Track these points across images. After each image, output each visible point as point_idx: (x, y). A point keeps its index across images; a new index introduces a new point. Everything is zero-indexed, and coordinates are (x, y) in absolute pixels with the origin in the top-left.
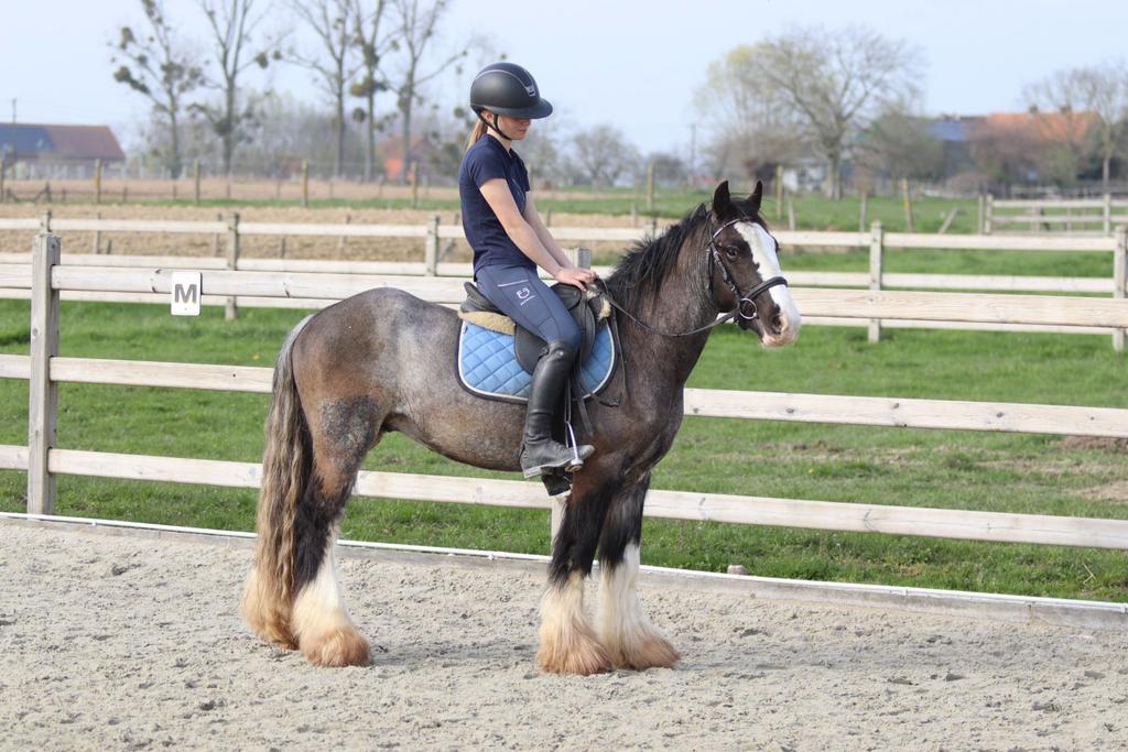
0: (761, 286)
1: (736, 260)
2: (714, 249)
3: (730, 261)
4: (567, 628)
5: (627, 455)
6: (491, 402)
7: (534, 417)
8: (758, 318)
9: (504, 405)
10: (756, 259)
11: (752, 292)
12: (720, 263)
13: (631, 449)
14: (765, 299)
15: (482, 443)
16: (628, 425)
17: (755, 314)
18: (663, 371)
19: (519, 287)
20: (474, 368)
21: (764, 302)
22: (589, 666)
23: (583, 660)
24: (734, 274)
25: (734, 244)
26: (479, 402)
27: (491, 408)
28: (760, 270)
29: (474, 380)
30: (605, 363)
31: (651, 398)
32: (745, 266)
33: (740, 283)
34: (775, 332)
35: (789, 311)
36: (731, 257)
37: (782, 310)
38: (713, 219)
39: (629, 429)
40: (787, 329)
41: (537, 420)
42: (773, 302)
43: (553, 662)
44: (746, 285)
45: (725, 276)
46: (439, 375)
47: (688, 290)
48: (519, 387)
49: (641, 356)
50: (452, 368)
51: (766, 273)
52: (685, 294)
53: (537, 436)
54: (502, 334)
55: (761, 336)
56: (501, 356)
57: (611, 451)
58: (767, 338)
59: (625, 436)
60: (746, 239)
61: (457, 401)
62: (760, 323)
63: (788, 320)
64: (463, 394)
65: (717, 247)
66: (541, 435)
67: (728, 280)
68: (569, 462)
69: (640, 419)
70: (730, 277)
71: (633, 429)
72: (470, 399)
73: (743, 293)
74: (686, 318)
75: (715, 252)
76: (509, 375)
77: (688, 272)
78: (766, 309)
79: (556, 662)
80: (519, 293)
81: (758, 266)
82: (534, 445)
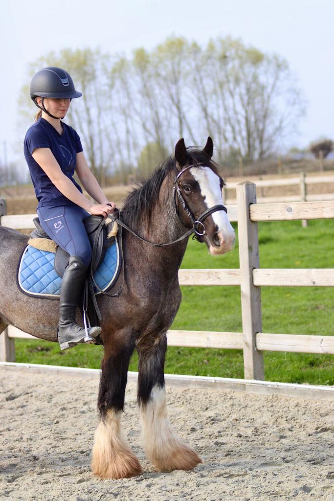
0: (207, 212)
1: (191, 194)
2: (178, 187)
3: (187, 195)
4: (108, 447)
5: (133, 329)
6: (39, 300)
7: (63, 309)
8: (206, 234)
9: (48, 301)
10: (203, 193)
11: (201, 216)
12: (181, 196)
13: (136, 326)
14: (210, 221)
15: (38, 327)
16: (130, 309)
17: (204, 232)
18: (154, 271)
19: (56, 221)
20: (27, 278)
21: (209, 223)
22: (121, 473)
23: (118, 469)
24: (190, 204)
25: (188, 183)
26: (31, 300)
27: (40, 303)
28: (206, 201)
29: (27, 286)
30: (112, 268)
31: (144, 290)
32: (196, 198)
33: (193, 210)
34: (216, 245)
35: (224, 229)
36: (187, 192)
37: (219, 229)
38: (177, 165)
39: (131, 312)
40: (224, 242)
41: (65, 311)
42: (214, 223)
43: (100, 471)
44: (197, 212)
45: (184, 206)
46: (6, 283)
47: (166, 215)
48: (56, 288)
49: (138, 262)
50: (14, 278)
51: (210, 203)
52: (164, 218)
53: (65, 322)
54: (48, 252)
55: (209, 247)
56: (45, 268)
57: (122, 327)
58: (212, 249)
59: (129, 317)
60: (196, 179)
61: (17, 300)
62: (207, 238)
63: (224, 236)
64: (21, 295)
65: (179, 185)
66: (68, 321)
67: (186, 207)
68: (83, 339)
69: (137, 305)
70: (187, 206)
71: (134, 312)
72: (25, 298)
73: (196, 217)
74: (166, 234)
75: (178, 189)
76: (49, 281)
77: (165, 203)
78: (210, 229)
79: (102, 471)
80: (55, 225)
81: (204, 198)
82: (63, 328)
